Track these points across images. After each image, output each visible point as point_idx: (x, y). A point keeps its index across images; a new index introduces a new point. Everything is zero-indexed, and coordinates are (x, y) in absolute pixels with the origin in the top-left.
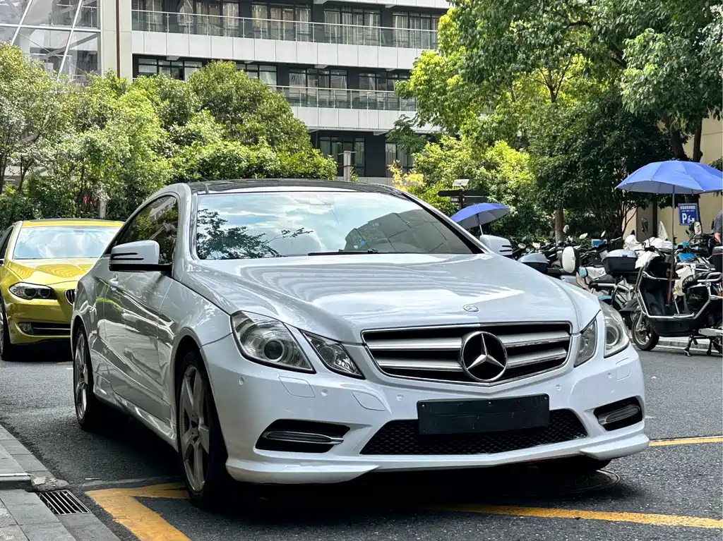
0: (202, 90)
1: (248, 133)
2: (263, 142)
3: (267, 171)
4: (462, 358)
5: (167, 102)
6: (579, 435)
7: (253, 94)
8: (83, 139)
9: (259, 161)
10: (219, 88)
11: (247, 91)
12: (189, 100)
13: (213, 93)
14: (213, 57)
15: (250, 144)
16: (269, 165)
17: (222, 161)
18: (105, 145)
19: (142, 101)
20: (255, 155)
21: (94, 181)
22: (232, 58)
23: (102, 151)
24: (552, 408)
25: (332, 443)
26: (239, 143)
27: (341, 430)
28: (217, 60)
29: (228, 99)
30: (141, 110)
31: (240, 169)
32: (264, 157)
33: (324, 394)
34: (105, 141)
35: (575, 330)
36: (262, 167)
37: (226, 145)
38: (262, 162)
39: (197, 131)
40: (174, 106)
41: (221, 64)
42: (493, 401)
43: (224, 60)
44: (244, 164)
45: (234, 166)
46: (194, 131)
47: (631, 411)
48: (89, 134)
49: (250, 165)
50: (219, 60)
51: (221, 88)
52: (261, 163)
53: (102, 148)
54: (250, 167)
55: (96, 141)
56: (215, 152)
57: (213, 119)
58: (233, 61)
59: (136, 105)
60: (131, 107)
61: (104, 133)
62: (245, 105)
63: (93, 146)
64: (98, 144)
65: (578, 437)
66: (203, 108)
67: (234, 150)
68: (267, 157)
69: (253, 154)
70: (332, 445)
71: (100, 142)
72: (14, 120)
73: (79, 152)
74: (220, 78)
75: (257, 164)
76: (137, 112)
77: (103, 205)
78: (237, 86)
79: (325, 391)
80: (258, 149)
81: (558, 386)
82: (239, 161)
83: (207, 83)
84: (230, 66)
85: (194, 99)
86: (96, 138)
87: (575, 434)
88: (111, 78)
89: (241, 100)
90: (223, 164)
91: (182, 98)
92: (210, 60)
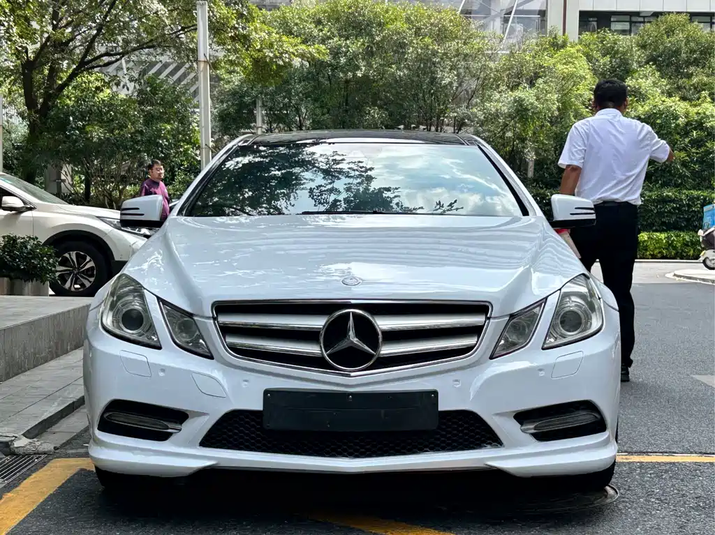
0: (651, 44)
1: (695, 88)
2: (705, 97)
3: (707, 128)
4: (322, 341)
5: (608, 58)
6: (490, 444)
7: (703, 46)
8: (512, 98)
9: (699, 118)
10: (668, 42)
11: (697, 45)
12: (632, 55)
13: (661, 47)
14: (665, 10)
15: (690, 100)
16: (710, 122)
17: (658, 118)
18: (532, 104)
19: (576, 58)
20: (696, 111)
21: (523, 140)
22: (685, 10)
23: (529, 110)
24: (442, 407)
25: (169, 431)
26: (678, 99)
27: (180, 417)
28: (669, 13)
29: (677, 52)
30: (575, 68)
31: (678, 125)
32: (704, 113)
33: (161, 374)
34: (533, 100)
35: (495, 312)
36: (702, 124)
37: (664, 101)
38: (702, 118)
39: (637, 87)
40: (615, 62)
41: (673, 17)
42: (354, 395)
43: (678, 13)
44: (681, 121)
45: (671, 124)
46: (635, 87)
47: (584, 418)
48: (518, 94)
49: (688, 122)
50: (673, 12)
51: (670, 42)
52: (701, 120)
53: (529, 107)
54: (688, 124)
55: (524, 99)
56: (651, 109)
57: (658, 74)
58: (687, 12)
59: (570, 62)
60: (564, 64)
61: (533, 91)
62: (695, 58)
63: (521, 105)
64: (526, 103)
65: (489, 446)
66: (647, 63)
67: (671, 107)
68: (708, 113)
69: (693, 110)
70: (171, 434)
71: (528, 100)
72: (447, 81)
73: (506, 111)
74: (670, 32)
75: (696, 121)
76: (570, 69)
77: (531, 165)
78: (687, 38)
79: (163, 370)
80: (700, 105)
81: (456, 381)
82: (676, 118)
83: (656, 37)
84: (682, 18)
85: (637, 54)
86: (523, 96)
87: (484, 442)
88: (553, 36)
89: (690, 53)
90: (659, 121)
91: (624, 54)
92: (661, 14)
